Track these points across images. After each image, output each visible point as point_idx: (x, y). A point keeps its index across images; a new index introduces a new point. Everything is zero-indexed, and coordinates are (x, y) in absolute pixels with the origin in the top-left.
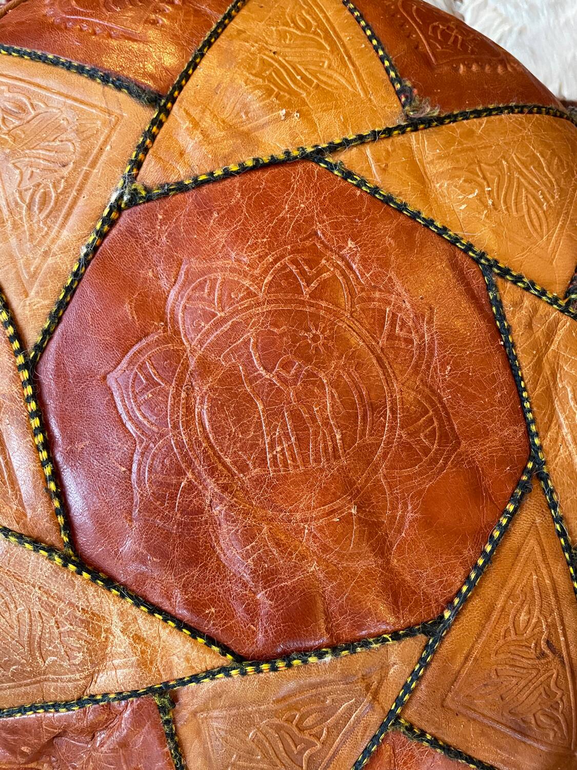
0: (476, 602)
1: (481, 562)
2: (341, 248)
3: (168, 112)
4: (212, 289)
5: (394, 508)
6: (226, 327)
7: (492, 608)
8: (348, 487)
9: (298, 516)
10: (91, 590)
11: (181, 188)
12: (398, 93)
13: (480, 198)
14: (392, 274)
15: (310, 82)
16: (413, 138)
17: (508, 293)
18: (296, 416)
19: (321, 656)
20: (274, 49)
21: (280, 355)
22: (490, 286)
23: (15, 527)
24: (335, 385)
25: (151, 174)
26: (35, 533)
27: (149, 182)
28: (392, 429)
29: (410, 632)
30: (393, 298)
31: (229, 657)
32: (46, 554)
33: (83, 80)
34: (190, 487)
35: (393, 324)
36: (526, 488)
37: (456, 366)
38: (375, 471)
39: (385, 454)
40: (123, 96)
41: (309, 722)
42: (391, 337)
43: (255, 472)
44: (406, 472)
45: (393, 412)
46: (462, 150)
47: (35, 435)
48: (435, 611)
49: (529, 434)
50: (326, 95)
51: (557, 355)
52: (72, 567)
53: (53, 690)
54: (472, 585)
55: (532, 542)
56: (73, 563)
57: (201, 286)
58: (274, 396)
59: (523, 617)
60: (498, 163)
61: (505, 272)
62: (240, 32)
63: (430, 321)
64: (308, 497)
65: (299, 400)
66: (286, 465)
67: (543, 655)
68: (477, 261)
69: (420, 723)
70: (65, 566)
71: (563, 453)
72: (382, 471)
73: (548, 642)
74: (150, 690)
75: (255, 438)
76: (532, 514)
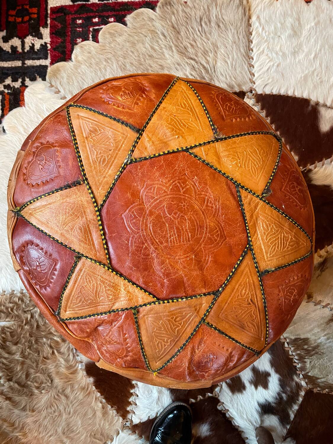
0: (229, 286)
1: (231, 274)
2: (193, 179)
3: (141, 135)
4: (154, 190)
5: (206, 257)
6: (158, 201)
7: (234, 288)
8: (192, 250)
9: (177, 258)
10: (116, 277)
11: (146, 159)
12: (213, 129)
13: (236, 164)
14: (208, 187)
15: (185, 126)
16: (217, 145)
17: (243, 193)
18: (178, 228)
19: (182, 299)
20: (175, 115)
21: (174, 210)
22: (238, 191)
23: (94, 258)
24: (189, 220)
25: (136, 154)
26: (100, 260)
27: (136, 157)
28: (206, 233)
29: (209, 294)
30: (208, 194)
31: (155, 298)
32: (103, 266)
33: (115, 122)
34: (146, 248)
35: (208, 202)
36: (246, 253)
37: (226, 215)
38: (200, 246)
39: (203, 241)
40: (128, 129)
41: (178, 319)
42: (207, 206)
43: (165, 244)
44: (210, 246)
45: (206, 228)
46: (232, 148)
47: (101, 231)
48: (217, 289)
49: (248, 237)
50: (190, 130)
51: (258, 213)
52: (110, 270)
53: (101, 309)
54: (228, 281)
55: (247, 269)
56: (111, 269)
57: (151, 189)
58: (171, 223)
59: (244, 291)
60: (243, 152)
61: (243, 187)
62: (164, 108)
63: (219, 202)
64: (180, 252)
65: (179, 224)
66: (174, 243)
67: (250, 304)
68: (234, 183)
69: (211, 323)
70: (108, 270)
71: (258, 243)
72: (202, 245)
73: (251, 300)
74: (131, 308)
75: (165, 234)
76: (247, 261)
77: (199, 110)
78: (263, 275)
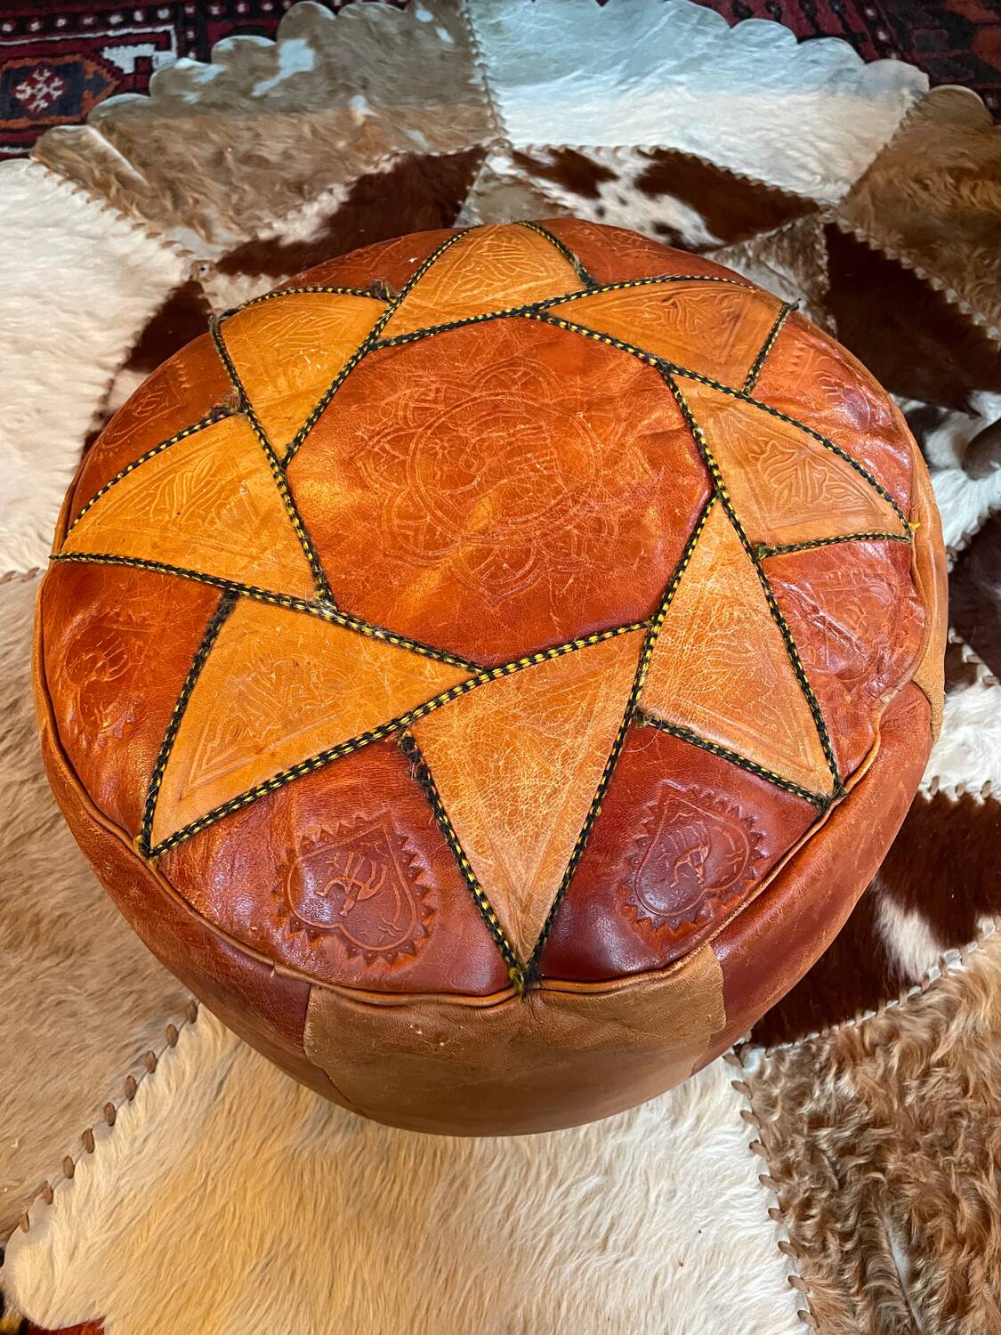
0: (640, 344)
1: (608, 341)
2: (363, 439)
3: (241, 587)
4: (407, 527)
5: (575, 393)
6: (439, 513)
7: (643, 335)
8: (562, 421)
9: (591, 451)
10: (676, 602)
11: (315, 562)
12: (216, 420)
13: (311, 356)
14: (383, 403)
15: (208, 483)
16: (258, 406)
17: (390, 333)
18: (510, 455)
19: (699, 435)
20: (174, 515)
21: (460, 471)
22: (386, 344)
23: (634, 666)
24: (480, 432)
25: (303, 588)
26: (636, 651)
27: (311, 589)
28: (511, 394)
29: (670, 381)
30: (402, 402)
31: (714, 500)
32: (652, 640)
34: (578, 527)
35: (426, 401)
36: (545, 317)
37: (454, 359)
38: (548, 405)
39: (532, 399)
40: (224, 630)
41: (756, 448)
42: (435, 401)
43: (560, 481)
44: (545, 385)
45: (498, 395)
46: (267, 372)
47: (550, 657)
48: (652, 369)
49: (504, 315)
50: (222, 468)
51: (436, 304)
52: (661, 618)
54: (626, 347)
55: (589, 311)
56: (656, 617)
57: (406, 537)
58: (495, 472)
59: (647, 315)
60: (278, 350)
61: (372, 335)
62: (155, 546)
63: (421, 376)
64: (576, 445)
65: (495, 455)
66: (551, 461)
67: (673, 304)
68: (365, 355)
69: (743, 378)
70: (660, 623)
71: (516, 297)
72: (546, 401)
73: (665, 301)
74: (755, 561)
75: (532, 484)
76: (567, 312)
77: (157, 463)
78: (591, 284)
